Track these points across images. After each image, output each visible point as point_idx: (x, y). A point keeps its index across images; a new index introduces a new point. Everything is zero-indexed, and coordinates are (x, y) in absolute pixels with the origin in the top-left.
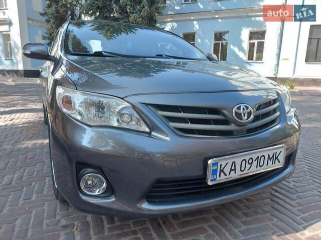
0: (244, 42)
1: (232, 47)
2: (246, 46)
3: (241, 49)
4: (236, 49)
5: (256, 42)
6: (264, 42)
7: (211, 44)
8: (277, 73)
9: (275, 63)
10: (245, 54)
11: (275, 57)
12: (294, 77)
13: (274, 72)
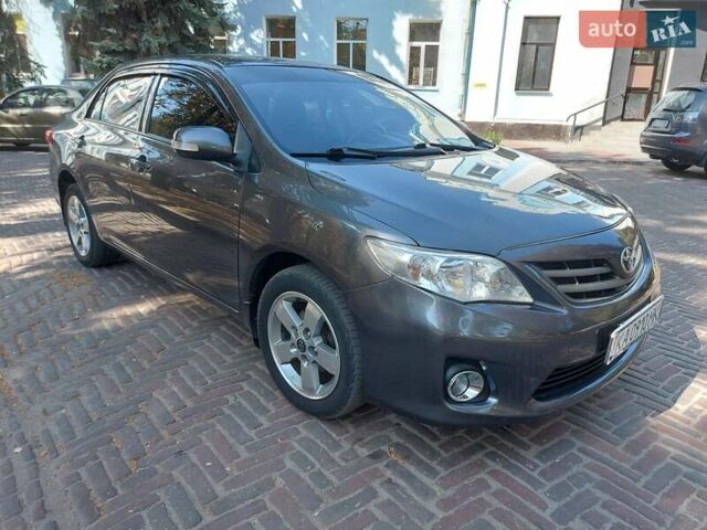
0: (399, 44)
1: (375, 54)
2: (403, 53)
3: (395, 60)
4: (384, 60)
5: (422, 45)
6: (437, 47)
7: (332, 47)
8: (464, 112)
9: (461, 92)
10: (403, 71)
11: (460, 80)
12: (496, 121)
13: (459, 111)
